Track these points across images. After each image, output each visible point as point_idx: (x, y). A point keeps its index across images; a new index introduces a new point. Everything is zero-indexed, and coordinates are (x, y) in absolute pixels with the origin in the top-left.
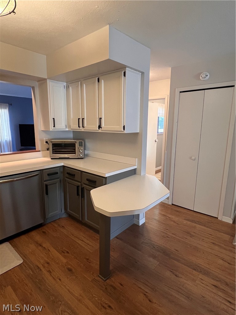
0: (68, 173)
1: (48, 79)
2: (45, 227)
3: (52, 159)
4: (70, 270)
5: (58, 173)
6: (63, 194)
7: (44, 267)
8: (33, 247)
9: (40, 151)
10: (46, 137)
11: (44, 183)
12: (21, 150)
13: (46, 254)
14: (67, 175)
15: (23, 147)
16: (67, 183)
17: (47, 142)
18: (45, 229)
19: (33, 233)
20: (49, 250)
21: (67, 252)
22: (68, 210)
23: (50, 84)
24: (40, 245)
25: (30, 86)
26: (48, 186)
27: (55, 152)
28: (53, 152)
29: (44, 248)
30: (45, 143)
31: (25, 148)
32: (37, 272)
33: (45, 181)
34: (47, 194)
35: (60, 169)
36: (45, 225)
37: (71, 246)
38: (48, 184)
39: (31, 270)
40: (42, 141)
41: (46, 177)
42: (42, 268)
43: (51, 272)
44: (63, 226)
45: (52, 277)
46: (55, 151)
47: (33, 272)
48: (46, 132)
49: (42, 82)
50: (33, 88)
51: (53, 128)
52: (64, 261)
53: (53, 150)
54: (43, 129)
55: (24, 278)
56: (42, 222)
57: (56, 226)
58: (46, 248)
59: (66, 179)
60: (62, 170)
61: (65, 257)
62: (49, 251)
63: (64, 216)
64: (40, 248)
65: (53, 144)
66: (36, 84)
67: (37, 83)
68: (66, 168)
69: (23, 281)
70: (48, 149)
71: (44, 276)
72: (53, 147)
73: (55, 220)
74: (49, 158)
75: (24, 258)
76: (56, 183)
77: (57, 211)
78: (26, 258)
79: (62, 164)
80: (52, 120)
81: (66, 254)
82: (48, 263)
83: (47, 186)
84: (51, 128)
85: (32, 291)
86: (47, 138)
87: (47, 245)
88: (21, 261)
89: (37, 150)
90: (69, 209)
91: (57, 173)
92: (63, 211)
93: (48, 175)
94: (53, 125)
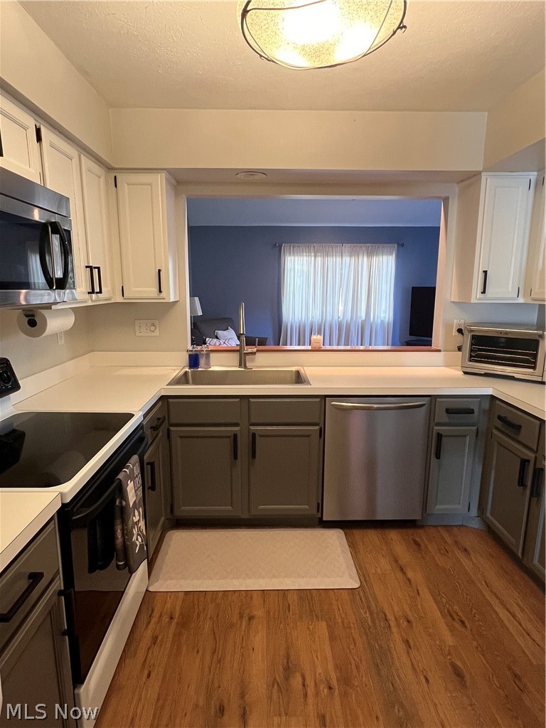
0: (500, 418)
1: (485, 170)
2: (420, 531)
3: (465, 373)
4: (458, 673)
5: (473, 413)
6: (479, 469)
7: (398, 625)
8: (385, 564)
9: (439, 351)
10: (459, 319)
11: (435, 428)
12: (408, 344)
13: (409, 596)
14: (499, 424)
15: (414, 338)
16: (496, 444)
17: (460, 331)
18: (421, 535)
19: (394, 535)
20: (418, 590)
21: (463, 622)
22: (488, 514)
23: (489, 183)
24: (402, 570)
25: (440, 198)
26: (443, 438)
27: (477, 356)
28: (471, 356)
29: (409, 580)
30: (455, 332)
31: (416, 341)
32: (380, 626)
33: (438, 424)
34: (438, 456)
35: (480, 402)
36: (422, 527)
37: (474, 611)
38: (444, 434)
39: (371, 614)
40: (448, 327)
41: (441, 416)
42: (393, 623)
43: (410, 647)
44: (466, 550)
45: (411, 661)
46: (475, 356)
47: (373, 621)
48: (462, 305)
49: (469, 180)
50: (446, 200)
51: (479, 295)
52: (450, 640)
53: (471, 351)
54: (454, 298)
55: (353, 624)
56: (417, 517)
57: (449, 540)
58: (413, 581)
59: (495, 432)
60: (486, 405)
61: (452, 630)
62: (418, 594)
63: (476, 524)
64: (399, 575)
65: (473, 337)
66: (454, 191)
67: (456, 188)
68: (498, 402)
69: (350, 628)
70: (460, 349)
71: (392, 645)
72: (472, 344)
73: (450, 526)
74: (458, 370)
75: (363, 580)
76: (465, 436)
77: (457, 506)
78: (366, 581)
79: (489, 391)
80: (481, 275)
81: (457, 625)
82: (408, 622)
83: (440, 436)
84: (476, 295)
85: (361, 662)
86: (462, 321)
87: (416, 575)
88: (356, 585)
89: (433, 347)
90: (491, 514)
91: (471, 412)
92: (474, 512)
93: (448, 411)
94: (480, 288)
